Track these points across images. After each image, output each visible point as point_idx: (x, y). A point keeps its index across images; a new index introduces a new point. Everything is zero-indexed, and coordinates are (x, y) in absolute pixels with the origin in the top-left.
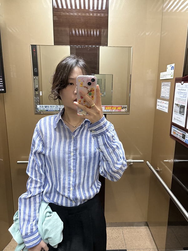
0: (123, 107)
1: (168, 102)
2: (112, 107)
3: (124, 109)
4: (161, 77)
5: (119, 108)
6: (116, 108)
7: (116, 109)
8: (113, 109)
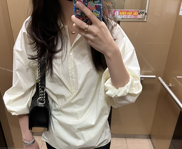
0: (140, 12)
2: (127, 12)
3: (141, 15)
5: (135, 14)
6: (132, 13)
7: (132, 15)
8: (128, 14)
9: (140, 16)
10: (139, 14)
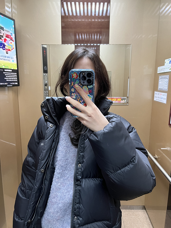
0: (123, 99)
1: (166, 94)
2: (112, 99)
4: (158, 71)
5: (119, 100)
6: (116, 99)
9: (123, 101)
10: (122, 100)
